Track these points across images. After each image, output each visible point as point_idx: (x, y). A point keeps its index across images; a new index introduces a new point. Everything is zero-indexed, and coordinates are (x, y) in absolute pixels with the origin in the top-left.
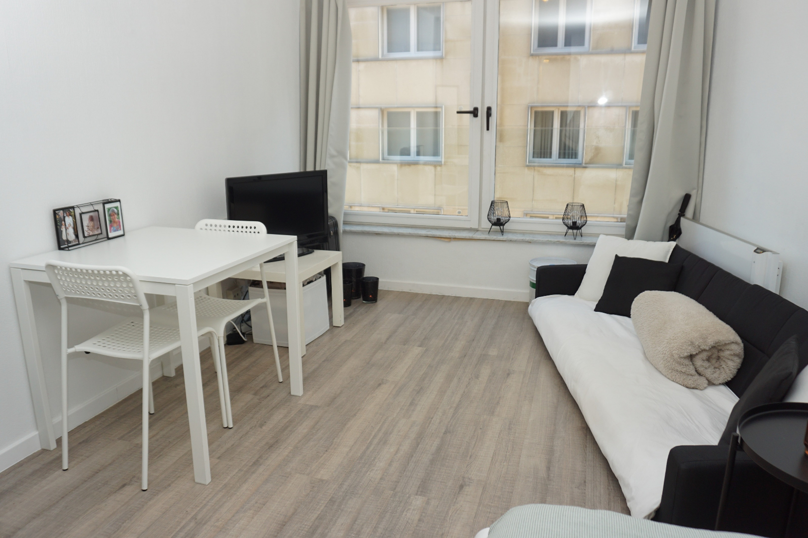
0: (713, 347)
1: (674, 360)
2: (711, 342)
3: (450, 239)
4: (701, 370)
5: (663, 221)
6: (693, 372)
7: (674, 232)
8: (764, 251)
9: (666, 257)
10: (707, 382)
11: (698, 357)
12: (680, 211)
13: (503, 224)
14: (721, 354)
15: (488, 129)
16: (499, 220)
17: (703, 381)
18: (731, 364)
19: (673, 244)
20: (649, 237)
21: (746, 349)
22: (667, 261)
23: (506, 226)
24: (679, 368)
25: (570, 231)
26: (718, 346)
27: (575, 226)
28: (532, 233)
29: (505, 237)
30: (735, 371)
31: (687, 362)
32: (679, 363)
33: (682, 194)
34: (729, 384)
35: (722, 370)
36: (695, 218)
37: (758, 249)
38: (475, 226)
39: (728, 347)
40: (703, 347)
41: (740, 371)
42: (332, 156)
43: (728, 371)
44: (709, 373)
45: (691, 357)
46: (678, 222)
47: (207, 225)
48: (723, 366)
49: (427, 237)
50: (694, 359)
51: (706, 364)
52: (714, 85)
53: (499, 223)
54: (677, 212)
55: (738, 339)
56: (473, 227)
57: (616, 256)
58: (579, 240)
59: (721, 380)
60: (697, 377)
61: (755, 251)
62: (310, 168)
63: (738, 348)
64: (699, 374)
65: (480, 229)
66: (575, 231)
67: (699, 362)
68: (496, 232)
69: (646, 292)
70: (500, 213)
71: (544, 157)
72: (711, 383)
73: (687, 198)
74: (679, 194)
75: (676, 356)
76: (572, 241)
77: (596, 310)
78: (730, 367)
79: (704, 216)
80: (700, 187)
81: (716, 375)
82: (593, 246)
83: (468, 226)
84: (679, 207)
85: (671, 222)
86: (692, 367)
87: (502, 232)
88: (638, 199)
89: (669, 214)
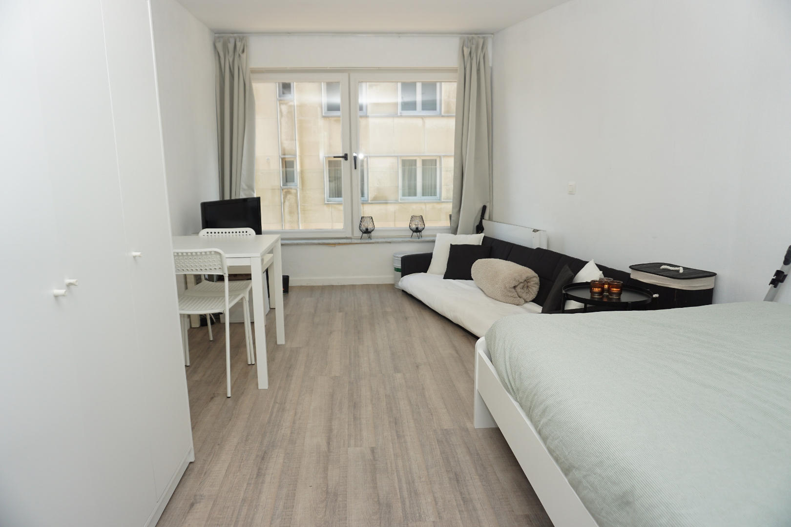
0: (525, 280)
1: (507, 290)
2: (524, 277)
3: (335, 244)
4: (520, 294)
5: (473, 223)
6: (517, 296)
7: (479, 229)
8: (538, 231)
9: (480, 243)
10: (523, 300)
11: (518, 287)
12: (481, 216)
13: (370, 232)
14: (529, 284)
15: (355, 168)
16: (367, 229)
17: (522, 301)
18: (534, 288)
19: (482, 235)
20: (466, 233)
21: (540, 280)
22: (481, 244)
23: (373, 234)
24: (510, 294)
25: (415, 234)
26: (528, 279)
27: (417, 230)
28: (388, 237)
29: (372, 241)
30: (537, 293)
31: (513, 290)
32: (510, 291)
33: (481, 206)
34: (534, 301)
35: (530, 293)
36: (490, 219)
37: (534, 230)
38: (349, 235)
39: (532, 280)
40: (521, 281)
41: (539, 292)
42: (244, 190)
43: (533, 293)
44: (524, 295)
45: (515, 287)
46: (481, 222)
47: (208, 233)
48: (531, 291)
49: (319, 244)
50: (517, 288)
51: (522, 291)
52: (494, 140)
53: (367, 231)
54: (479, 217)
55: (536, 275)
56: (348, 236)
57: (451, 245)
58: (421, 239)
59: (531, 299)
60: (519, 298)
61: (533, 231)
62: (227, 198)
63: (536, 279)
64: (520, 297)
65: (353, 237)
66: (418, 233)
67: (519, 289)
68: (365, 238)
69: (479, 260)
70: (368, 225)
71: (338, 197)
72: (526, 302)
73: (484, 208)
74: (479, 206)
75: (508, 287)
76: (418, 240)
77: (444, 278)
78: (534, 290)
79: (495, 217)
80: (491, 201)
81: (528, 296)
82: (434, 242)
83: (344, 236)
84: (480, 214)
85: (477, 223)
86: (516, 293)
87: (370, 238)
88: (457, 209)
89: (476, 218)
